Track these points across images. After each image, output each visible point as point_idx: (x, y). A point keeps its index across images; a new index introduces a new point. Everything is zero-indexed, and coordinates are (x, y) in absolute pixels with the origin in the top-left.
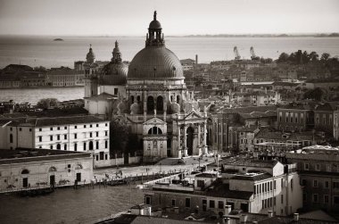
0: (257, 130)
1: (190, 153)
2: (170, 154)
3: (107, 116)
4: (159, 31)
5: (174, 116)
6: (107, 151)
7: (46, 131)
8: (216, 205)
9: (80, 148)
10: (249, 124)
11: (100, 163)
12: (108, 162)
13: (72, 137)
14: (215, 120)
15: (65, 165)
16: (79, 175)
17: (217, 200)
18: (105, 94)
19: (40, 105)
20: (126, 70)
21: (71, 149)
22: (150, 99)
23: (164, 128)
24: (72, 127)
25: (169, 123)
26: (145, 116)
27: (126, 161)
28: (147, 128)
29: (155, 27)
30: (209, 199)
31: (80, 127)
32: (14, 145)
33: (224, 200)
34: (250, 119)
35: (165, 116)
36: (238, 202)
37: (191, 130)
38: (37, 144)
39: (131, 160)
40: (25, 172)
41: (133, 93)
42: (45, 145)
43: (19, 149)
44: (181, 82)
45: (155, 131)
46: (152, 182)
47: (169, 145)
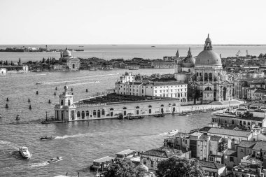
0: (256, 90)
1: (225, 99)
2: (215, 100)
3: (186, 82)
4: (210, 43)
5: (217, 82)
6: (186, 98)
7: (158, 88)
8: (247, 124)
9: (174, 96)
10: (252, 86)
11: (183, 103)
12: (187, 103)
13: (170, 91)
14: (236, 84)
15: (168, 104)
16: (174, 109)
17: (247, 121)
18: (184, 72)
19: (152, 76)
20: (194, 60)
21: (170, 96)
22: (206, 74)
23: (213, 88)
24: (170, 86)
25: (215, 85)
26: (204, 82)
27: (195, 102)
28: (204, 87)
29: (208, 41)
30: (243, 120)
31: (174, 86)
32: (144, 94)
33: (251, 121)
34: (252, 84)
35: (213, 82)
36: (257, 122)
37: (225, 89)
38: (155, 94)
39: (197, 102)
40: (150, 106)
41: (197, 71)
42: (158, 94)
43: (146, 96)
44: (220, 67)
45: (208, 89)
46: (215, 112)
47: (215, 95)
